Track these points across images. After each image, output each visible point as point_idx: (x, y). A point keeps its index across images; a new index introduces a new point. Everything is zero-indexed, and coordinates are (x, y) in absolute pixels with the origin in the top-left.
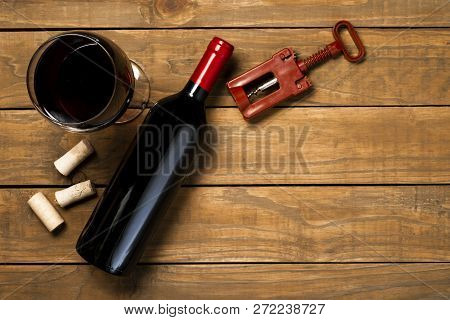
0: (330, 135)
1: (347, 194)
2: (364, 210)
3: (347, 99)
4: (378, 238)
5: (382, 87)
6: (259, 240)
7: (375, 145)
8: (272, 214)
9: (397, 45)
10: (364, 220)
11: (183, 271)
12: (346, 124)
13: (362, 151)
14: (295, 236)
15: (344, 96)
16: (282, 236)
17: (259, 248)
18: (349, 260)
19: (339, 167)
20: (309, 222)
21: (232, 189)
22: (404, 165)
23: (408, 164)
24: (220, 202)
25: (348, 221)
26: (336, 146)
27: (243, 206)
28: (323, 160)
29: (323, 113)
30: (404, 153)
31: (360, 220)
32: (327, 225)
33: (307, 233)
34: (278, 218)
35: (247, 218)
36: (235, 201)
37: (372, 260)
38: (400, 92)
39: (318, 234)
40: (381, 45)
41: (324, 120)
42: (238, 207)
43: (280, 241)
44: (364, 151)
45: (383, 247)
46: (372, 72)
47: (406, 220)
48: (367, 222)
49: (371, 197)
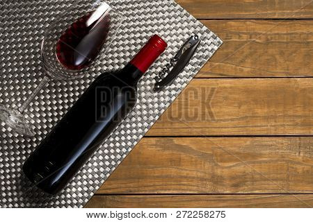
0: (235, 99)
1: (248, 143)
2: (261, 155)
3: (248, 72)
4: (272, 175)
5: (274, 63)
6: (182, 177)
7: (269, 107)
8: (192, 158)
9: (285, 32)
10: (260, 162)
11: (126, 200)
12: (247, 91)
13: (259, 111)
14: (209, 174)
15: (246, 70)
16: (199, 174)
17: (183, 183)
18: (249, 192)
19: (242, 123)
20: (219, 164)
21: (162, 139)
22: (291, 121)
23: (293, 121)
24: (154, 149)
25: (249, 163)
26: (239, 107)
27: (171, 152)
28: (230, 118)
29: (230, 83)
30: (291, 113)
31: (258, 162)
32: (234, 166)
33: (219, 172)
34: (196, 161)
35: (174, 161)
36: (165, 148)
37: (266, 192)
38: (288, 67)
39: (226, 172)
40: (273, 32)
41: (231, 88)
42: (167, 152)
43: (198, 178)
44: (261, 111)
45: (275, 182)
46: (267, 52)
47: (292, 162)
48: (263, 164)
49: (265, 145)
